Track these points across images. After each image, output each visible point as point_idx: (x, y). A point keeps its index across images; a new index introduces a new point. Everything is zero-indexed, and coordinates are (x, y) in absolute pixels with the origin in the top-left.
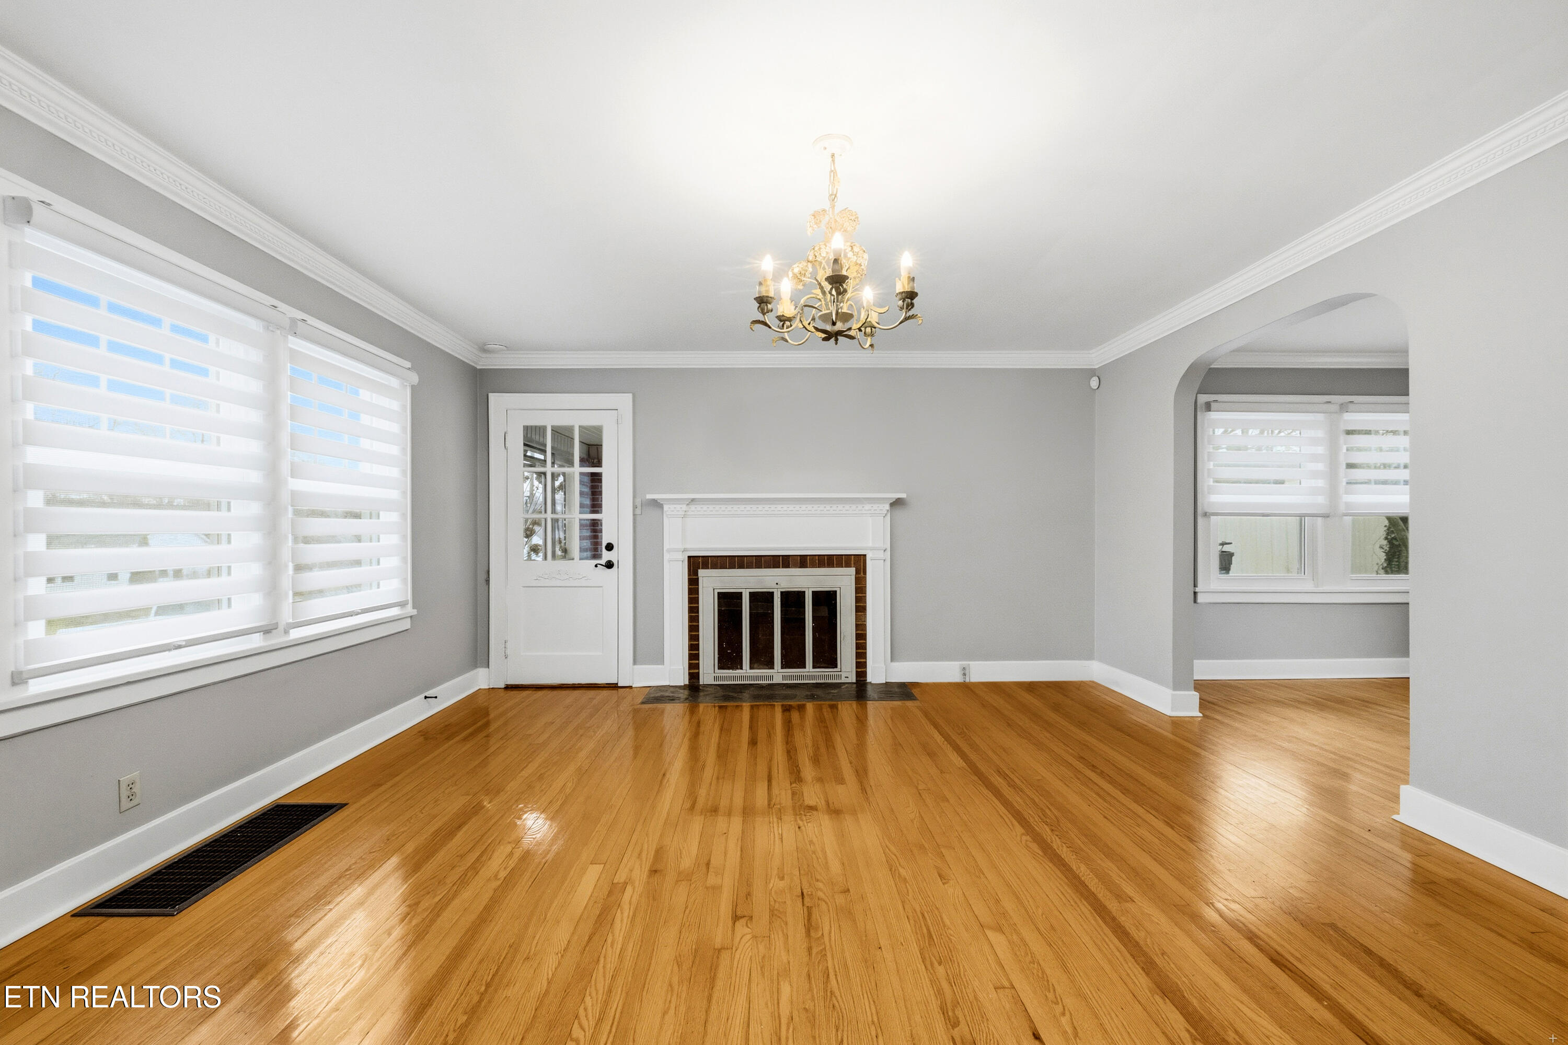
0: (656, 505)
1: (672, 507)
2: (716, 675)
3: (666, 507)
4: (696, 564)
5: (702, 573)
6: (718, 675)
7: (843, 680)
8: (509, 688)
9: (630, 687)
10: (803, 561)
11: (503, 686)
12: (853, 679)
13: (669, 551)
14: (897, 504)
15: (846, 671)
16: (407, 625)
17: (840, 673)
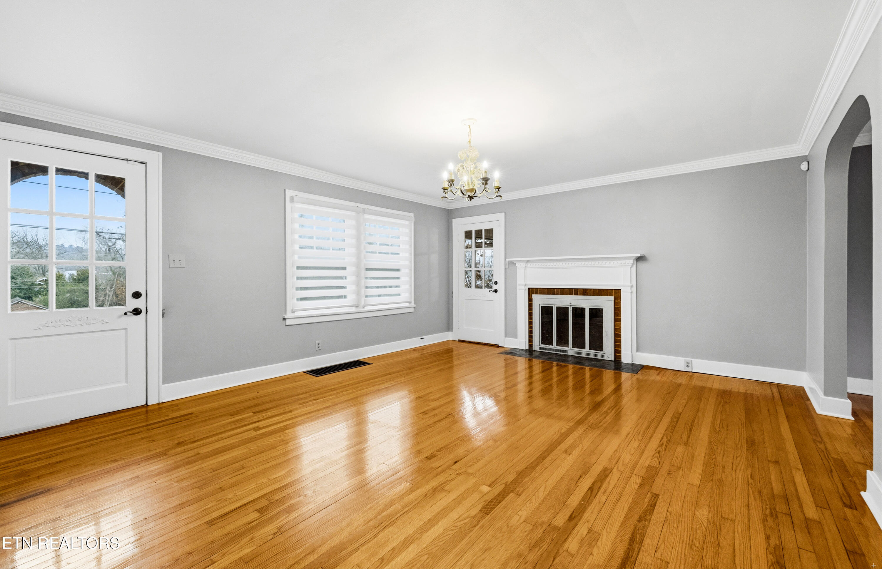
0: (513, 263)
1: (519, 264)
2: (540, 347)
3: (517, 265)
4: (532, 291)
5: (534, 296)
6: (541, 347)
7: (606, 358)
8: (460, 341)
9: (503, 347)
10: (585, 292)
11: (457, 340)
12: (612, 358)
13: (519, 285)
14: (640, 259)
15: (608, 353)
16: (412, 310)
17: (604, 354)
